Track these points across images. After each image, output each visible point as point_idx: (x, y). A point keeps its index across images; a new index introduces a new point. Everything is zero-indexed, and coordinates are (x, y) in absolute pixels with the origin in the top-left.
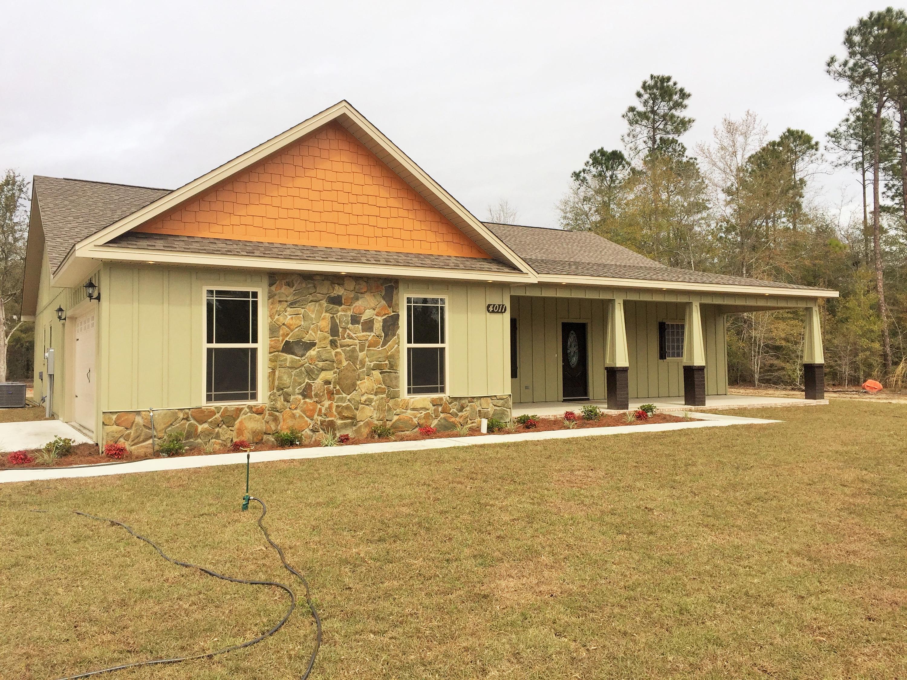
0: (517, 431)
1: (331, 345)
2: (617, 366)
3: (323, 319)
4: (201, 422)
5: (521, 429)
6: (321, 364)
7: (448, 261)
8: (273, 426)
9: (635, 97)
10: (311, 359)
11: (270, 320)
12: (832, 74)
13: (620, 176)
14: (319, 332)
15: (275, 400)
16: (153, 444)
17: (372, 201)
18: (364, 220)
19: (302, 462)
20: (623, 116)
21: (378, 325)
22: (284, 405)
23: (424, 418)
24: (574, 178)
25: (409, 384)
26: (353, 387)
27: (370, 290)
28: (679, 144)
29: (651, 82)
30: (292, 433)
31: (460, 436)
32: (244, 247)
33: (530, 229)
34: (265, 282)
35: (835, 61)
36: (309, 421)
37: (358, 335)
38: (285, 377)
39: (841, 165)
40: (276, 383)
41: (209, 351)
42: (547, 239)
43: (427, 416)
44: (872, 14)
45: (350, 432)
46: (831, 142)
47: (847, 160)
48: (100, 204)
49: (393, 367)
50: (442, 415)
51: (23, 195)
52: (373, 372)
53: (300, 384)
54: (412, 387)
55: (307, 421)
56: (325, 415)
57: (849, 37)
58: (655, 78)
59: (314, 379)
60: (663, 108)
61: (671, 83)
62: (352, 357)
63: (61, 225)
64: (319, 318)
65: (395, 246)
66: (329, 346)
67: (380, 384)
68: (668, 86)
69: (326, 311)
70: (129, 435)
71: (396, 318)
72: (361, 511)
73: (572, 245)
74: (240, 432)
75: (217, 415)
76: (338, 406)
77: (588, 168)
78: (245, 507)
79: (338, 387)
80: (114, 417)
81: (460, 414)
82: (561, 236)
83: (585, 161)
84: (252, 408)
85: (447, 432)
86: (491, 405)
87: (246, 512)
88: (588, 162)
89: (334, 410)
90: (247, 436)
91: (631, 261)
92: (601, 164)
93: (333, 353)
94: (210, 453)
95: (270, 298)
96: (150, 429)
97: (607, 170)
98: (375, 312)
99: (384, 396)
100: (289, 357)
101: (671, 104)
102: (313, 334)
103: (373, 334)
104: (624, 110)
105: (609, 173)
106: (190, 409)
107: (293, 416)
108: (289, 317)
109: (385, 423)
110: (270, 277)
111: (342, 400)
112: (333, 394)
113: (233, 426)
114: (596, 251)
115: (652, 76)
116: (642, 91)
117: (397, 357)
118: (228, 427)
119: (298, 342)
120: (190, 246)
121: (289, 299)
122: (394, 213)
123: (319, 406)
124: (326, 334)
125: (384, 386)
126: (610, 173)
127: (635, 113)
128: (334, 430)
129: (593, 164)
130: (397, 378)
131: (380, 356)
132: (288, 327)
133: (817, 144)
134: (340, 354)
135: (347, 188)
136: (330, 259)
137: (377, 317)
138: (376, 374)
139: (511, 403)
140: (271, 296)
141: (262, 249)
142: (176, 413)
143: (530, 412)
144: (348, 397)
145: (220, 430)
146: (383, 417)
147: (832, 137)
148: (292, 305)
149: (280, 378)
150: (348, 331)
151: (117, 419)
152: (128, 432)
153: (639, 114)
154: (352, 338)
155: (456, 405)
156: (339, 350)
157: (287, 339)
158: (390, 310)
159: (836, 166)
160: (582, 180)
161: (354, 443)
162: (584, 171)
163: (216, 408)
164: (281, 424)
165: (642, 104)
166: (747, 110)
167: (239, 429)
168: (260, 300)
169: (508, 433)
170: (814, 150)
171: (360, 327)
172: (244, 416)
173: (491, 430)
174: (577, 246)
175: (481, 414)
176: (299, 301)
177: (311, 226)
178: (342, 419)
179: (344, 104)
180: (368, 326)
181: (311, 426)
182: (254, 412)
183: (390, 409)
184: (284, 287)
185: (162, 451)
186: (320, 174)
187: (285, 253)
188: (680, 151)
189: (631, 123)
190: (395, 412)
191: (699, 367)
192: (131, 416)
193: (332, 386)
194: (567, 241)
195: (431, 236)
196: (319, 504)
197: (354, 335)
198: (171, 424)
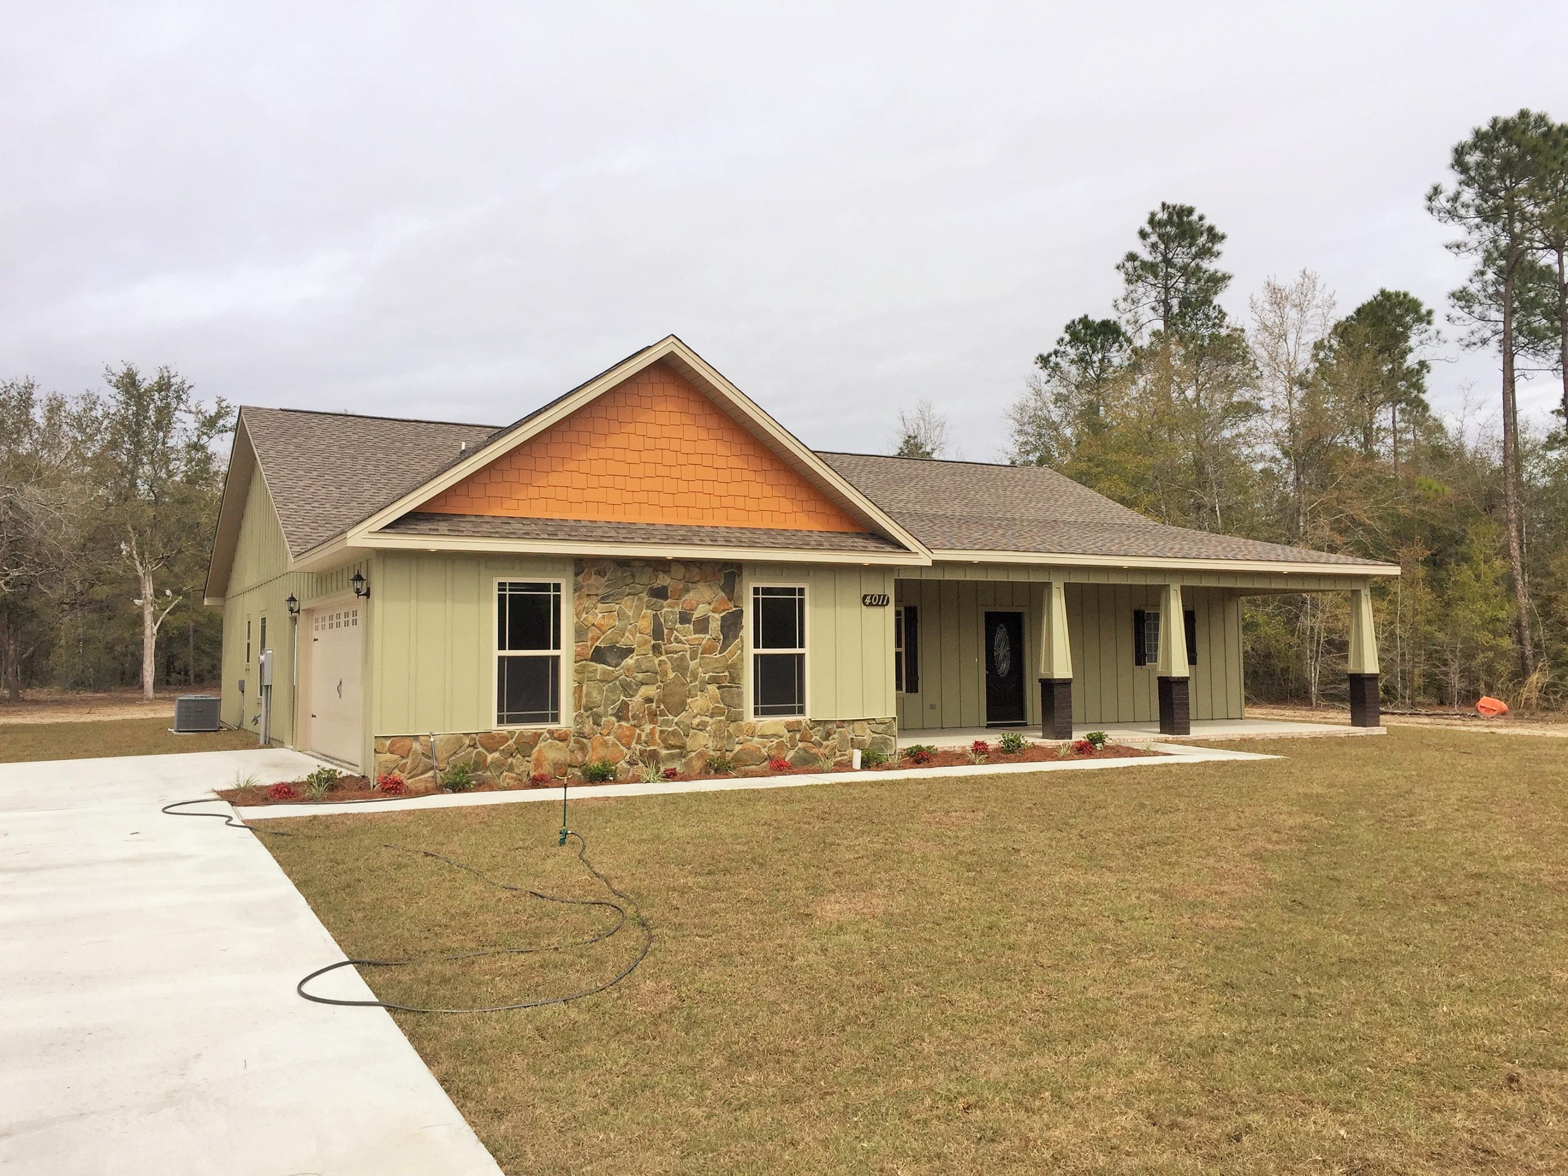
0: (901, 767)
1: (653, 650)
2: (1055, 677)
3: (643, 617)
4: (491, 751)
5: (908, 765)
6: (640, 676)
7: (807, 539)
8: (579, 757)
9: (1136, 237)
10: (628, 670)
11: (576, 620)
12: (1435, 213)
13: (1116, 361)
14: (638, 635)
15: (582, 723)
16: (434, 777)
17: (707, 460)
18: (697, 486)
19: (619, 799)
20: (1118, 268)
21: (715, 624)
22: (593, 729)
23: (776, 748)
24: (1040, 365)
25: (756, 703)
26: (681, 706)
27: (704, 579)
28: (1214, 308)
29: (1162, 216)
30: (604, 765)
31: (823, 772)
32: (544, 527)
33: (950, 465)
34: (571, 570)
35: (1441, 192)
36: (625, 750)
37: (689, 637)
38: (595, 694)
39: (1474, 344)
40: (584, 701)
41: (501, 659)
42: (974, 482)
43: (780, 746)
44: (1495, 121)
45: (678, 766)
46: (1457, 308)
47: (1485, 337)
48: (335, 448)
49: (736, 678)
50: (800, 745)
51: (182, 406)
52: (708, 686)
53: (614, 702)
54: (760, 706)
55: (622, 751)
56: (646, 742)
57: (1459, 157)
58: (1169, 207)
59: (632, 696)
60: (1181, 256)
61: (1195, 217)
62: (681, 667)
63: (290, 483)
64: (638, 616)
65: (738, 520)
66: (651, 652)
67: (718, 702)
68: (1190, 223)
69: (648, 608)
70: (405, 765)
71: (738, 615)
72: (689, 848)
73: (1012, 492)
74: (538, 764)
75: (511, 742)
76: (662, 732)
77: (1062, 349)
78: (562, 842)
79: (662, 707)
80: (388, 743)
81: (825, 743)
82: (998, 475)
83: (1058, 338)
84: (553, 732)
85: (806, 767)
86: (868, 731)
87: (564, 847)
88: (1062, 340)
89: (657, 736)
90: (547, 769)
91: (1102, 515)
92: (1083, 342)
93: (656, 661)
94: (505, 789)
95: (575, 591)
96: (429, 758)
97: (1093, 352)
98: (711, 607)
99: (723, 718)
100: (600, 667)
101: (1194, 250)
102: (631, 637)
103: (708, 637)
104: (1120, 258)
105: (1097, 357)
106: (477, 734)
107: (605, 744)
108: (600, 615)
109: (724, 754)
110: (576, 564)
111: (667, 723)
112: (656, 715)
113: (529, 756)
114: (1049, 499)
115: (1164, 205)
116: (1148, 229)
117: (739, 667)
118: (524, 757)
119: (612, 648)
120: (480, 529)
121: (600, 592)
122: (737, 475)
123: (638, 731)
124: (647, 637)
125: (722, 706)
126: (1100, 356)
127: (1137, 263)
128: (658, 763)
129: (1070, 342)
130: (740, 695)
131: (717, 665)
132: (599, 628)
133: (1430, 313)
134: (666, 663)
135: (675, 445)
136: (652, 540)
137: (713, 614)
138: (712, 688)
139: (895, 729)
140: (577, 589)
141: (567, 529)
142: (461, 738)
143: (925, 742)
144: (676, 720)
145: (514, 761)
146: (721, 747)
147: (1459, 299)
148: (603, 600)
149: (588, 694)
150: (675, 633)
151: (392, 745)
152: (404, 761)
153: (1144, 264)
154: (681, 642)
155: (819, 731)
156: (663, 658)
157: (597, 644)
158: (731, 605)
159: (1467, 346)
160: (1052, 368)
161: (681, 780)
162: (1056, 353)
163: (509, 732)
164: (590, 754)
165: (1148, 249)
166: (1302, 269)
167: (537, 760)
168: (565, 594)
169: (889, 769)
170: (1424, 325)
171: (691, 627)
172: (543, 744)
173: (866, 765)
174: (1020, 491)
175: (854, 744)
176: (612, 595)
177: (628, 497)
178: (668, 748)
179: (672, 339)
180: (702, 625)
181: (628, 757)
182: (555, 739)
183: (730, 736)
184: (594, 577)
185: (446, 786)
186: (641, 429)
187: (595, 534)
188: (1216, 317)
189: (1129, 281)
190: (737, 740)
191: (1179, 678)
192: (407, 742)
193: (654, 705)
194: (1006, 483)
195: (786, 505)
196: (643, 841)
197: (683, 639)
198: (455, 753)
